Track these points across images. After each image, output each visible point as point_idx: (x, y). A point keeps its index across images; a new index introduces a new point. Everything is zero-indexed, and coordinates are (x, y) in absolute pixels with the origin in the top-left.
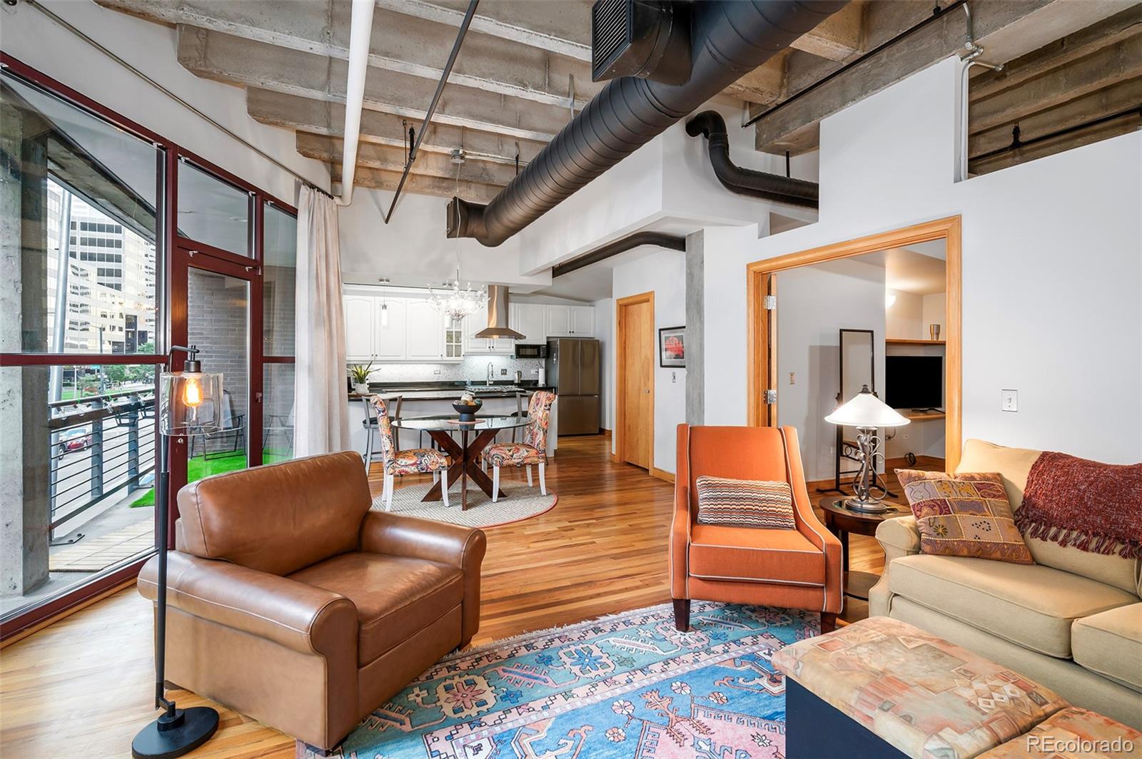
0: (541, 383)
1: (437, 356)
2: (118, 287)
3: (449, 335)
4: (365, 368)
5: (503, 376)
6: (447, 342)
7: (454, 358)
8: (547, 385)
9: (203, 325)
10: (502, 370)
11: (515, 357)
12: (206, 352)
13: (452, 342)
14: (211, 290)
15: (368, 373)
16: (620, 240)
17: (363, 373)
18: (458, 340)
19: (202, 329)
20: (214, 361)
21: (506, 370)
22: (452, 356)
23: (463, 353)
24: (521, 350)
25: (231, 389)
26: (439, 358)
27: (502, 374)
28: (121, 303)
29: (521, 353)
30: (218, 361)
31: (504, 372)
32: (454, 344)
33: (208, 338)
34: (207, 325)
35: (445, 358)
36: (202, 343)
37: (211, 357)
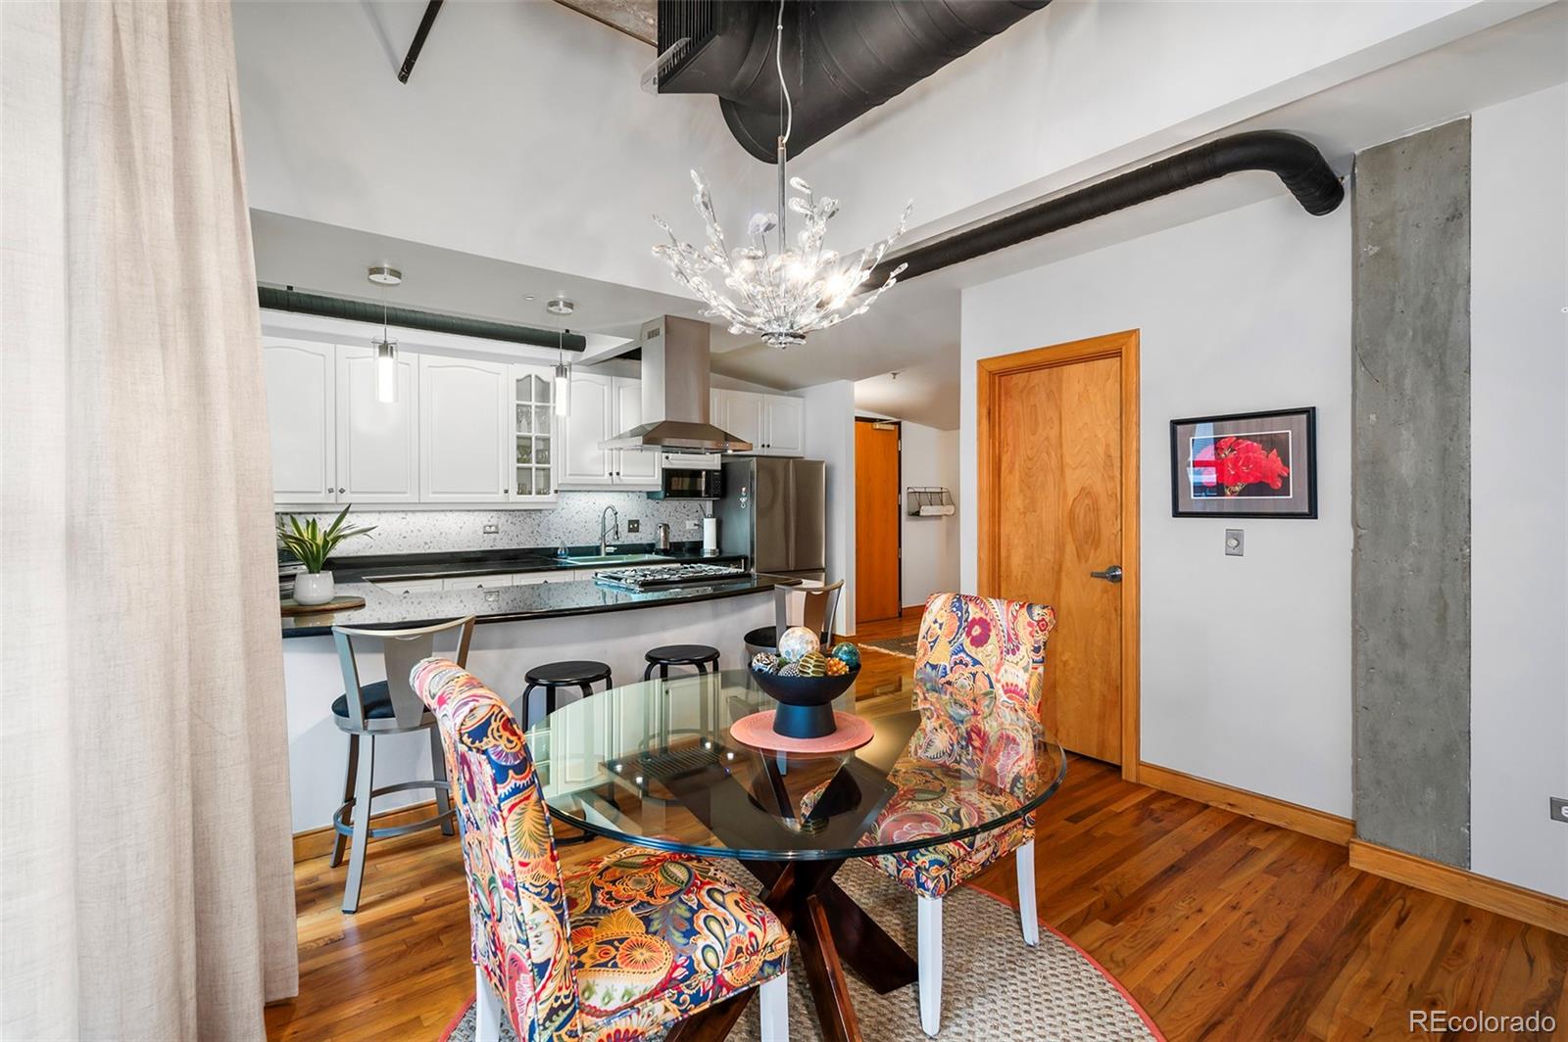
0: (709, 545)
1: (497, 493)
3: (523, 449)
4: (325, 524)
5: (633, 534)
6: (519, 461)
7: (534, 497)
8: (721, 552)
10: (630, 522)
11: (662, 495)
13: (529, 461)
15: (336, 540)
16: (986, 223)
17: (320, 541)
18: (544, 457)
21: (637, 522)
22: (530, 493)
23: (553, 487)
24: (674, 479)
26: (500, 497)
27: (630, 530)
29: (674, 488)
31: (634, 526)
32: (533, 465)
35: (513, 496)
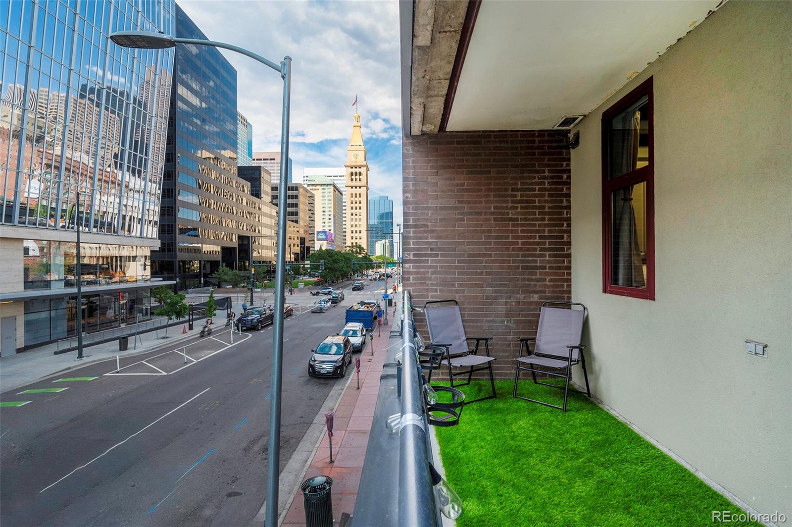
2: (297, 222)
9: (427, 215)
12: (432, 249)
14: (436, 168)
19: (427, 220)
20: (440, 261)
25: (459, 298)
28: (298, 231)
30: (446, 262)
33: (433, 231)
34: (432, 214)
36: (427, 237)
37: (437, 255)
